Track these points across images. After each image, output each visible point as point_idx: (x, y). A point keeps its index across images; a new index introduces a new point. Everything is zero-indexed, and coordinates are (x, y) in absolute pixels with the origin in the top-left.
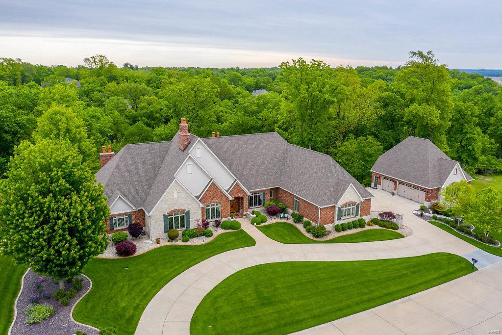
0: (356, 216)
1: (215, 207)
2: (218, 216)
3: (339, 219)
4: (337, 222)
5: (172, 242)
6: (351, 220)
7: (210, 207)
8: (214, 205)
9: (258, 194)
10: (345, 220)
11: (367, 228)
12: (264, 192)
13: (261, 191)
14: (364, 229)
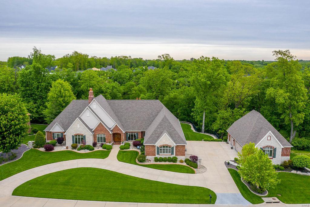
0: (172, 154)
1: (103, 136)
2: (105, 141)
3: (158, 154)
4: (157, 156)
5: (73, 149)
6: (167, 157)
7: (100, 136)
8: (102, 135)
9: (134, 134)
10: (163, 155)
11: (178, 163)
12: (137, 133)
13: (136, 132)
14: (175, 163)
